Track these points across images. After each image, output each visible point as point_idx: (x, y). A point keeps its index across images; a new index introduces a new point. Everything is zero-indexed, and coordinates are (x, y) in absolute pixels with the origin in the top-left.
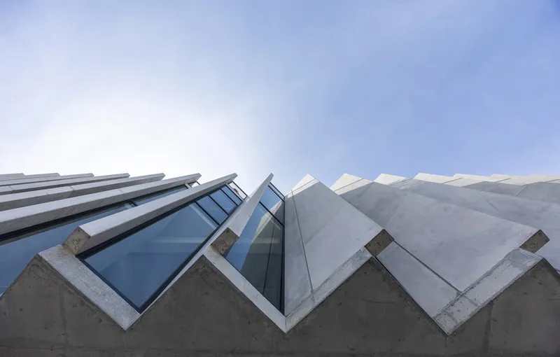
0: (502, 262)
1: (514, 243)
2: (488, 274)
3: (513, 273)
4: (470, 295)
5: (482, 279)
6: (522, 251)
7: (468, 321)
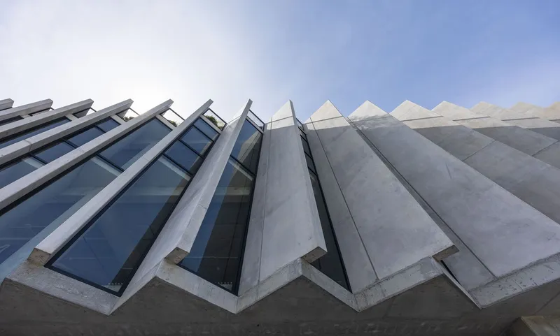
0: (416, 265)
1: (431, 250)
2: (402, 272)
3: (418, 278)
4: (385, 285)
5: (396, 274)
6: (433, 260)
7: (375, 306)
